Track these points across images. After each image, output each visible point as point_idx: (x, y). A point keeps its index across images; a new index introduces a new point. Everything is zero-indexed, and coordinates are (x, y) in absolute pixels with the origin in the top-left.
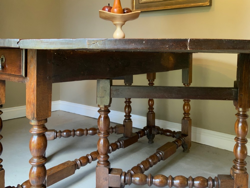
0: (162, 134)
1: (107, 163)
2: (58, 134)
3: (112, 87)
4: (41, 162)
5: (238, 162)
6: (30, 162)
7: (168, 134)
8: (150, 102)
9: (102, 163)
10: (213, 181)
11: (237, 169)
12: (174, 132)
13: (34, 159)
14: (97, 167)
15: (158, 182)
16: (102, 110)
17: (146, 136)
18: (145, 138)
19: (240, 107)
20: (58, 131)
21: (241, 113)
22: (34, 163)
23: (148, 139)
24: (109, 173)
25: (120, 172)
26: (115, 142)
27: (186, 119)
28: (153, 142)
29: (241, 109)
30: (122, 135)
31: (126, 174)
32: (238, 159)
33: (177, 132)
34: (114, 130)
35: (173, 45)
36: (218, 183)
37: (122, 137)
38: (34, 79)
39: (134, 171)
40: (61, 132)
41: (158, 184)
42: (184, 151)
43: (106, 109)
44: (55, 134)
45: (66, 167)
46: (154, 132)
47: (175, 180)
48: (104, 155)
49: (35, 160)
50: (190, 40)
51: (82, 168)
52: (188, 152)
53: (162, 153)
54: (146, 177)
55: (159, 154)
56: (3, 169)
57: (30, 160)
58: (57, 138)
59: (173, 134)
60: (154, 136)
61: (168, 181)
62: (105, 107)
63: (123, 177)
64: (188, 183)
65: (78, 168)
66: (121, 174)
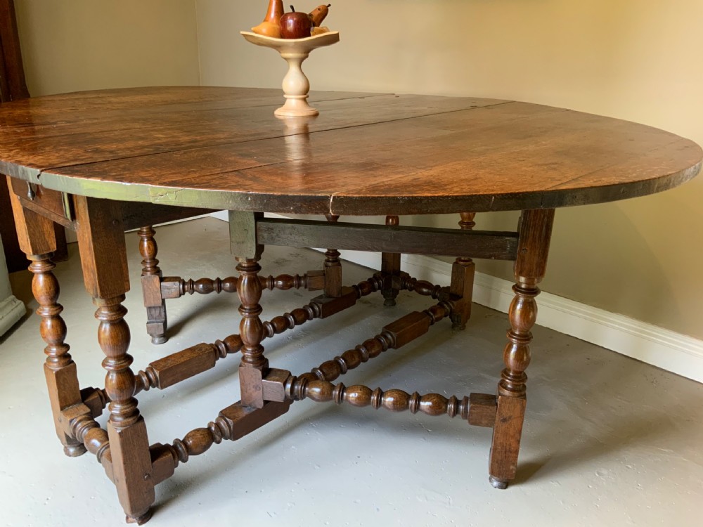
0: (411, 289)
1: (261, 361)
2: (186, 286)
3: (259, 223)
4: (121, 366)
5: (509, 375)
6: (104, 364)
7: (425, 290)
8: (391, 220)
9: (251, 360)
10: (457, 403)
11: (506, 388)
12: (438, 286)
13: (110, 361)
14: (241, 366)
15: (354, 399)
16: (244, 267)
17: (379, 291)
18: (377, 294)
19: (521, 273)
20: (186, 280)
21: (523, 286)
22: (110, 366)
23: (384, 297)
24: (264, 377)
25: (285, 376)
26: (304, 307)
27: (461, 263)
28: (394, 304)
29: (522, 279)
30: (321, 292)
31: (295, 380)
32: (509, 370)
33: (443, 287)
34: (302, 282)
35: (301, 206)
36: (466, 408)
37: (321, 297)
38: (87, 228)
39: (325, 371)
40: (191, 282)
41: (354, 403)
42: (453, 327)
43: (252, 265)
44: (181, 286)
45: (195, 355)
46: (395, 285)
47: (385, 397)
48: (252, 346)
49: (112, 362)
50: (334, 197)
51: (229, 355)
52: (463, 328)
53: (392, 335)
54: (333, 387)
55: (386, 337)
56: (73, 362)
57: (104, 361)
58: (187, 293)
59: (435, 290)
60: (396, 292)
61: (372, 398)
62: (249, 261)
63: (289, 386)
64: (408, 403)
65: (223, 357)
66: (284, 380)
